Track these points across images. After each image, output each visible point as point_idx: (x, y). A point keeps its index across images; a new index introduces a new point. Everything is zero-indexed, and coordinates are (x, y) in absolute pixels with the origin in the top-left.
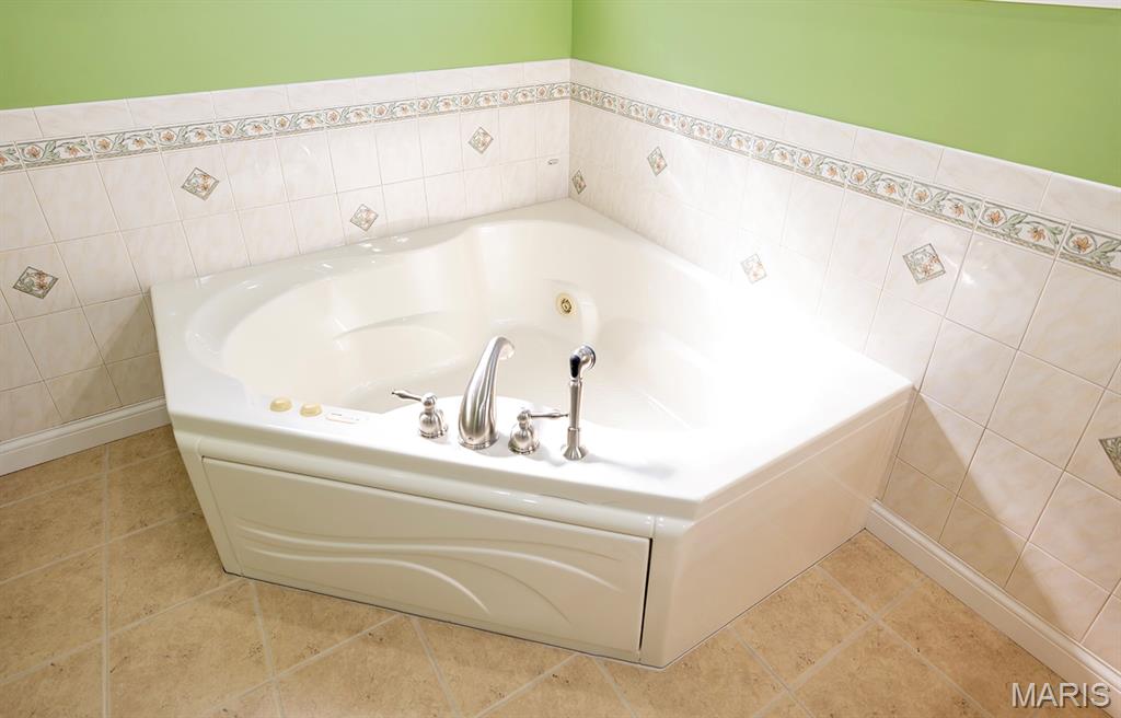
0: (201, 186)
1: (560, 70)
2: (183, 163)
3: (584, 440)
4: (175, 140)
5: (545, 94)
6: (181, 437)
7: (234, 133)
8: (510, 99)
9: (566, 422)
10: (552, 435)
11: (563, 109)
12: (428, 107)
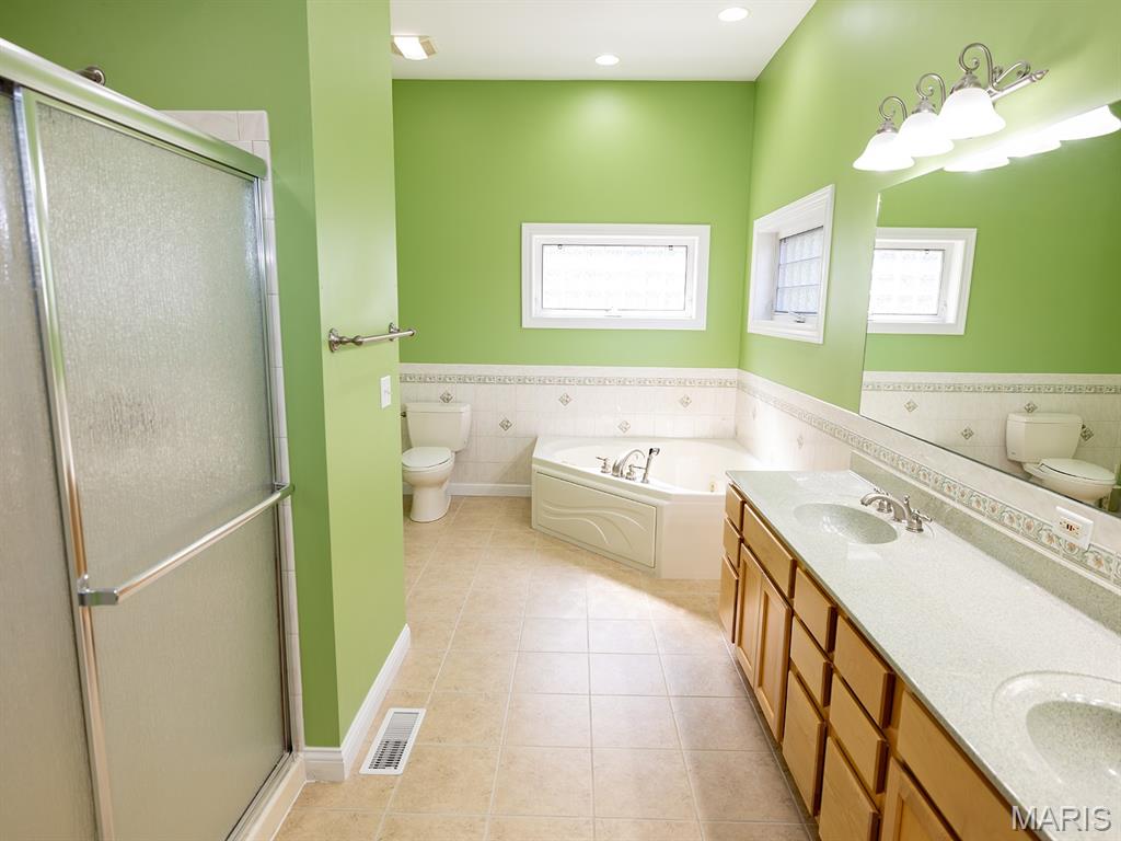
0: (565, 400)
1: (732, 374)
3: (648, 478)
4: (561, 382)
5: (722, 384)
6: (534, 466)
8: (702, 384)
9: (644, 471)
10: (639, 474)
11: (732, 392)
12: (661, 382)
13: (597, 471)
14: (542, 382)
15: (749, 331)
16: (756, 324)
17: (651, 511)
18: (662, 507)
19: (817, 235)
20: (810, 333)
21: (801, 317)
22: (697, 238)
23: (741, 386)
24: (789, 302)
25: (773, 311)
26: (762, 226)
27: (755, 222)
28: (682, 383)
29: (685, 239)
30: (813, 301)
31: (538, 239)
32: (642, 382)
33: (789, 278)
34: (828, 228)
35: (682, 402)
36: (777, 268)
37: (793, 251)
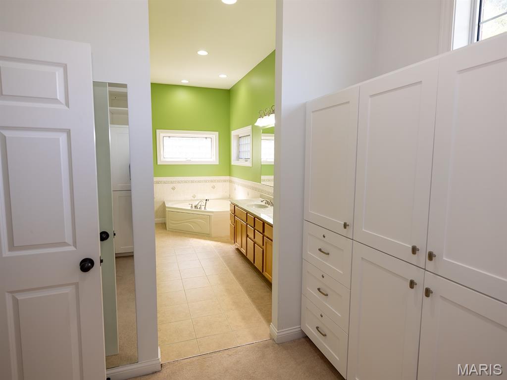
0: (173, 189)
1: (228, 178)
2: (172, 185)
3: (206, 208)
4: (172, 182)
5: (225, 181)
6: (167, 209)
7: (179, 182)
8: (218, 181)
9: (205, 206)
10: (203, 208)
11: (228, 184)
12: (206, 181)
13: (190, 208)
14: (165, 183)
15: (232, 164)
16: (234, 162)
17: (208, 217)
18: (211, 215)
19: (249, 137)
20: (248, 164)
21: (246, 160)
22: (215, 135)
23: (230, 181)
24: (243, 155)
25: (238, 158)
26: (234, 133)
27: (232, 132)
28: (212, 181)
29: (211, 136)
30: (249, 156)
31: (162, 135)
32: (199, 182)
33: (242, 149)
34: (251, 135)
35: (212, 187)
36: (239, 145)
37: (243, 141)
